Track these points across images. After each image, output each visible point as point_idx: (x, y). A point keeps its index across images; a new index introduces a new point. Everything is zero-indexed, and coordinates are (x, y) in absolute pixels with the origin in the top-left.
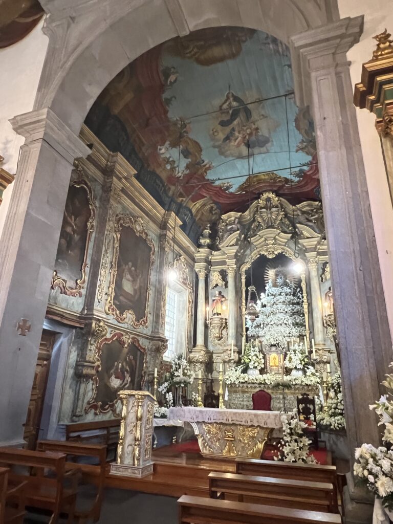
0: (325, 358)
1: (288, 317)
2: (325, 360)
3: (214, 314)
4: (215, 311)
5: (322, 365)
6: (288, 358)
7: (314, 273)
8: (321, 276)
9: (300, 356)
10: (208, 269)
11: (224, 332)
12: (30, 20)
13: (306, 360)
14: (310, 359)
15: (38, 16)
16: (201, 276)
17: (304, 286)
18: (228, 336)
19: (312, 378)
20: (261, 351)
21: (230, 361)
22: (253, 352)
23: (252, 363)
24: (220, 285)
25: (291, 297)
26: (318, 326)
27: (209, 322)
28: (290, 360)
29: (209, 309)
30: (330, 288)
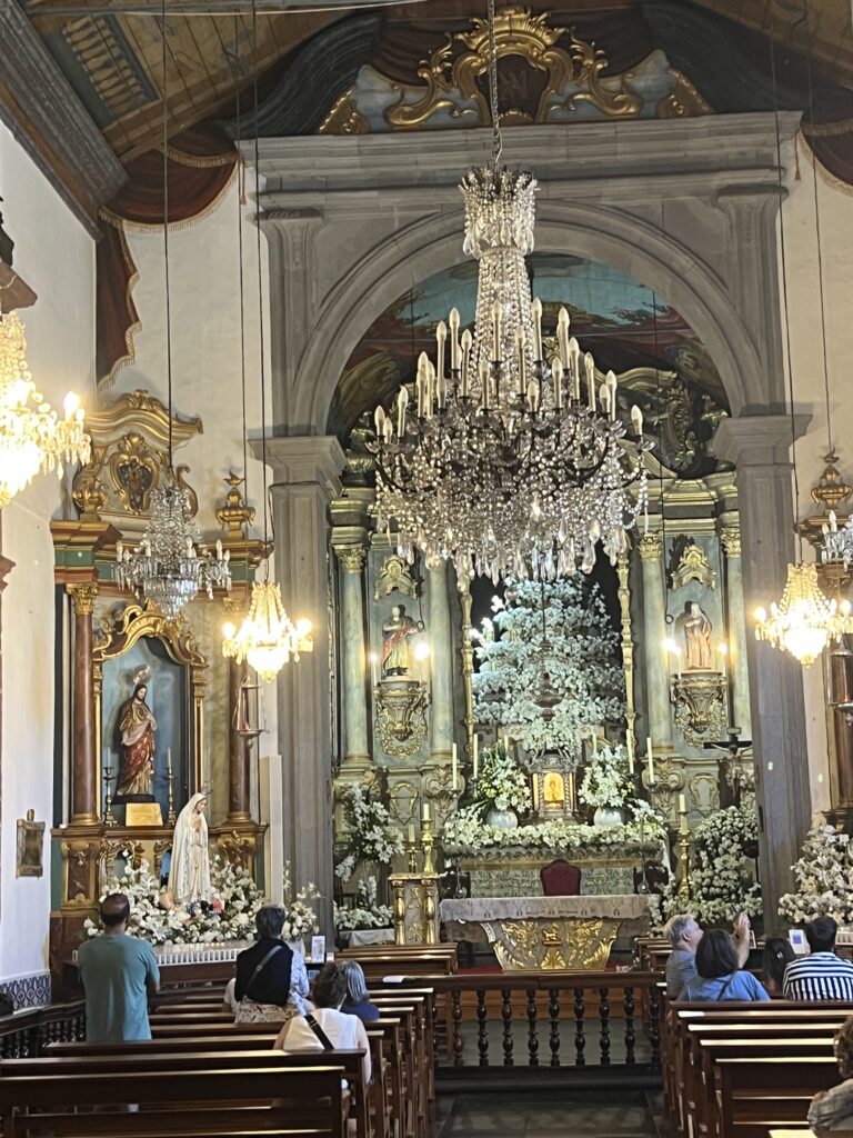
0: (673, 781)
1: (576, 671)
2: (673, 785)
3: (390, 673)
4: (393, 664)
5: (665, 796)
6: (587, 781)
7: (653, 570)
8: (668, 572)
9: (617, 777)
10: (366, 544)
11: (416, 719)
12: (203, 163)
13: (630, 785)
14: (639, 783)
15: (221, 161)
16: (352, 565)
17: (624, 598)
18: (429, 729)
19: (648, 828)
20: (519, 767)
21: (444, 795)
22: (503, 771)
23: (504, 797)
24: (403, 590)
25: (578, 611)
26: (659, 702)
27: (376, 692)
28: (594, 787)
29: (375, 658)
30: (688, 606)
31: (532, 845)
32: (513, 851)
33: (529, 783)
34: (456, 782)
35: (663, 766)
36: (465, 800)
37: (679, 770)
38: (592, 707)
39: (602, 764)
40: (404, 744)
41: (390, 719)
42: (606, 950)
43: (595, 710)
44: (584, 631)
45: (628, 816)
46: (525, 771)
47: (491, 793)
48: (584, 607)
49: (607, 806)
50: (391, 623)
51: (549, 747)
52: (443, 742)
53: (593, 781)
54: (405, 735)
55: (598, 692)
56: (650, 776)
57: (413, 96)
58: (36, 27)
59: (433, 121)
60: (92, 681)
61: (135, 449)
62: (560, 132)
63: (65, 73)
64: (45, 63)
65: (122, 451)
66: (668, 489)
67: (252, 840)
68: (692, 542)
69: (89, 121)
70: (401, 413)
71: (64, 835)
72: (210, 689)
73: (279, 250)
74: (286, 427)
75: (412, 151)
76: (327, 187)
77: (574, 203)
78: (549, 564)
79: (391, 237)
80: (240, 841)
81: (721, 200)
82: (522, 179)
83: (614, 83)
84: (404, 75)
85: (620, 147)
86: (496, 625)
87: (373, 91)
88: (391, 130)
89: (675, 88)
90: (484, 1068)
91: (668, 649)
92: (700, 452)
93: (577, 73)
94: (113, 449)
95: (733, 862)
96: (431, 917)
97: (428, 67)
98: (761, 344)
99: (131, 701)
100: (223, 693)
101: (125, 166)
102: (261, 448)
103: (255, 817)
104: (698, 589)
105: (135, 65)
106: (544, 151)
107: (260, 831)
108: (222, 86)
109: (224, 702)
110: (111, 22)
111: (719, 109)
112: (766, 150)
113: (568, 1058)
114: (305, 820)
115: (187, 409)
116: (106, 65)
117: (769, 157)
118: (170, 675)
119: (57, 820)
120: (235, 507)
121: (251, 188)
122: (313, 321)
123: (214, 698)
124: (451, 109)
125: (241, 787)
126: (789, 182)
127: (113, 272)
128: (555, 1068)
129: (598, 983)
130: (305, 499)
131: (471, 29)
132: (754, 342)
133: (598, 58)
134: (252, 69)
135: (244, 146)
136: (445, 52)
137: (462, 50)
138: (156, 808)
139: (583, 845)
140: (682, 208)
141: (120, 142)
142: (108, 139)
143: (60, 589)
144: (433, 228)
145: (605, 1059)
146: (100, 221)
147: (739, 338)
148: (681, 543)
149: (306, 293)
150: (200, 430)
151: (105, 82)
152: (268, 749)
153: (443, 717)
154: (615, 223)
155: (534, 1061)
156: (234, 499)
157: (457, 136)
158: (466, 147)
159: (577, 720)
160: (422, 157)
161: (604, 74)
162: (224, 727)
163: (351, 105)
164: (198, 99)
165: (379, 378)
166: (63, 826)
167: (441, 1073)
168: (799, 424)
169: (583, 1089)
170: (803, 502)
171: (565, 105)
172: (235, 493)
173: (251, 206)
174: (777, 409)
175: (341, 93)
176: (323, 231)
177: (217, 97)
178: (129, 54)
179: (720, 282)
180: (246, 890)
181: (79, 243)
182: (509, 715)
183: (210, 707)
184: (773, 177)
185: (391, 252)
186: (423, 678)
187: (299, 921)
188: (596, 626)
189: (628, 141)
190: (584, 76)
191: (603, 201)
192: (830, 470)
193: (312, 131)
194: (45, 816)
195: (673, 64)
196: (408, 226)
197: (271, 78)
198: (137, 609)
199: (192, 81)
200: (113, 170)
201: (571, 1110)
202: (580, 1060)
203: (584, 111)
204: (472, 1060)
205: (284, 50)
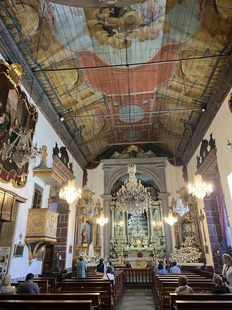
0: (154, 241)
1: (142, 226)
3: (117, 226)
4: (118, 225)
5: (154, 244)
6: (143, 241)
7: (151, 213)
8: (153, 213)
9: (147, 241)
10: (115, 209)
11: (121, 232)
12: (96, 162)
13: (149, 242)
14: (150, 242)
15: (99, 162)
16: (113, 212)
17: (147, 216)
18: (122, 234)
19: (151, 248)
20: (134, 239)
21: (124, 243)
22: (132, 240)
23: (132, 243)
24: (119, 215)
25: (141, 218)
26: (152, 231)
27: (116, 229)
28: (144, 242)
29: (116, 224)
30: (156, 218)
31: (136, 250)
32: (134, 251)
33: (136, 242)
34: (126, 241)
35: (153, 239)
36: (127, 244)
37: (155, 240)
38: (144, 231)
39: (145, 239)
40: (119, 236)
41: (117, 232)
42: (146, 265)
43: (144, 232)
44: (142, 221)
45: (149, 246)
46: (135, 240)
47: (131, 243)
48: (142, 217)
49: (146, 245)
50: (118, 219)
51: (138, 236)
52: (124, 236)
53: (144, 241)
54: (119, 235)
55: (144, 229)
56: (151, 241)
57: (121, 155)
58: (78, 147)
59: (124, 158)
60: (80, 227)
61: (87, 196)
62: (139, 159)
63: (81, 152)
64: (78, 151)
65: (85, 197)
66: (153, 202)
67: (99, 249)
68: (156, 209)
69: (83, 157)
70: (120, 192)
71: (75, 248)
72: (94, 228)
73: (105, 172)
74: (105, 194)
75: (121, 161)
76: (111, 165)
77: (140, 167)
78: (138, 212)
79: (118, 171)
80: (98, 249)
81: (158, 167)
82: (135, 165)
83: (145, 154)
84: (120, 152)
85: (146, 161)
86: (131, 220)
87: (117, 154)
88: (119, 159)
89: (152, 154)
90: (130, 283)
91: (153, 223)
92: (157, 198)
93: (141, 152)
94: (84, 196)
95: (163, 253)
96: (123, 260)
97: (123, 152)
98: (164, 184)
99: (84, 229)
100: (96, 229)
101: (87, 163)
102: (102, 196)
103: (100, 246)
104: (157, 215)
105: (89, 151)
106: (137, 161)
107: (100, 248)
108: (99, 154)
109: (96, 230)
110: (87, 147)
111: (157, 157)
112: (163, 161)
113: (141, 281)
114: (106, 246)
115: (93, 192)
116: (86, 151)
117: (164, 162)
118: (89, 226)
119: (74, 246)
120: (99, 204)
121: (102, 165)
122: (109, 181)
123: (95, 229)
124: (126, 156)
125: (98, 241)
126: (166, 165)
127: (85, 174)
128: (139, 283)
129: (145, 270)
130: (107, 203)
131: (128, 147)
132: (163, 184)
133: (143, 151)
134: (103, 152)
135: (101, 160)
136: (125, 150)
137: (127, 150)
138: (87, 244)
139: (143, 250)
140: (153, 168)
141: (87, 160)
142: (85, 159)
143: (76, 214)
144: (124, 170)
145: (146, 282)
146: (84, 169)
147: (161, 184)
148: (155, 209)
149: (108, 177)
150: (95, 194)
151: (85, 153)
152: (102, 236)
153: (124, 232)
154: (146, 170)
155: (136, 282)
156: (98, 203)
157: (127, 159)
158: (128, 161)
159: (142, 233)
160: (122, 162)
161: (144, 152)
162: (96, 233)
163: (114, 156)
164: (96, 155)
165: (117, 188)
166: (75, 246)
167: (124, 283)
168: (169, 195)
169: (143, 286)
170: (170, 205)
171: (139, 156)
172: (99, 202)
173: (102, 167)
174: (166, 193)
175: (113, 154)
176: (110, 170)
177: (99, 155)
178: (88, 150)
179: (158, 177)
180: (98, 256)
181: (82, 172)
182: (133, 232)
183: (94, 230)
184: (164, 164)
185: (119, 172)
186: (122, 227)
187: (105, 260)
188: (144, 220)
189: (147, 160)
190: (141, 153)
191: (144, 167)
192: (173, 200)
193: (109, 159)
194: (73, 245)
195: (152, 151)
196: (120, 170)
197: (105, 153)
198: (86, 217)
199: (96, 153)
200: (86, 163)
201: (142, 289)
202: (143, 282)
203: (142, 157)
204: (128, 281)
205: (107, 149)
